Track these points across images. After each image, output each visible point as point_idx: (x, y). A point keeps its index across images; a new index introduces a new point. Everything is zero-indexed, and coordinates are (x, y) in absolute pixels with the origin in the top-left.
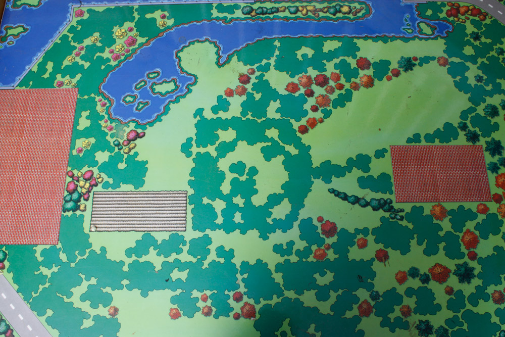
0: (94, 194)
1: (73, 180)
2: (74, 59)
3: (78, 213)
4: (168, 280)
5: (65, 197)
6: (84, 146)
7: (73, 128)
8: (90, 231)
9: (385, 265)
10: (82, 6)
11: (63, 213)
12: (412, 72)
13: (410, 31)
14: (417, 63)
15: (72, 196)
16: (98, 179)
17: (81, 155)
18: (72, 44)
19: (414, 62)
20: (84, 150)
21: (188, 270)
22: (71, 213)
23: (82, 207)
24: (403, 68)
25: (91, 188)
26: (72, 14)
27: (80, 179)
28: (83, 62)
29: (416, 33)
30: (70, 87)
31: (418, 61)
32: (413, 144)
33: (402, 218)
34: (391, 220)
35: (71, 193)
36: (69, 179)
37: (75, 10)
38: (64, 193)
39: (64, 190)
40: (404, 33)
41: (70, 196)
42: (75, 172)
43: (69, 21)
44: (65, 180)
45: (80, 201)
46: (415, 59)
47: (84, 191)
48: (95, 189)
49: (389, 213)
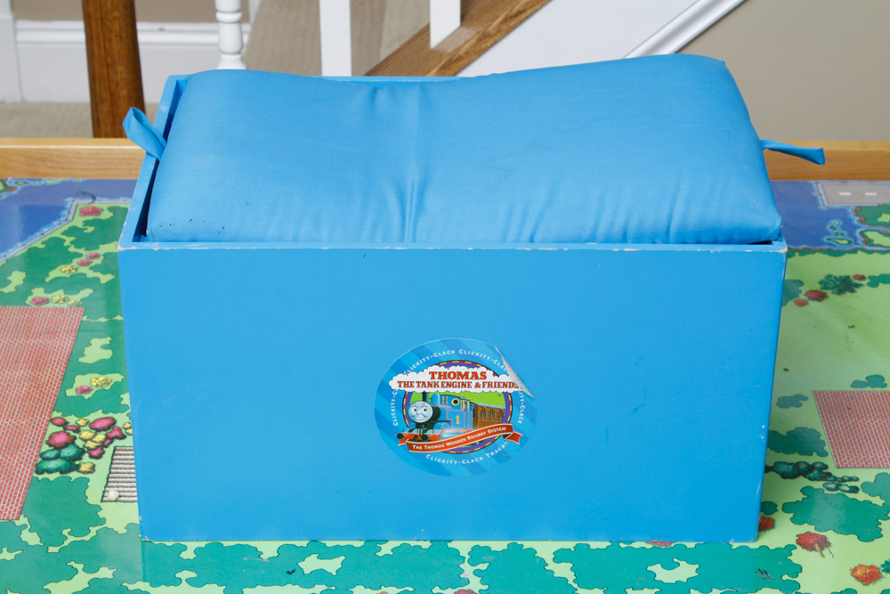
0: (115, 449)
1: (65, 429)
2: (76, 269)
3: (74, 475)
4: (293, 572)
5: (43, 453)
6: (95, 384)
7: (69, 360)
8: (102, 501)
9: (822, 555)
10: (96, 202)
11: (35, 475)
12: (854, 294)
13: (845, 242)
14: (864, 282)
15: (60, 452)
16: (126, 429)
17: (87, 396)
18: (72, 249)
19: (857, 282)
20: (95, 389)
21: (343, 558)
22: (57, 475)
23: (83, 468)
24: (832, 289)
25: (108, 441)
26: (72, 211)
27: (82, 428)
28: (98, 275)
29: (858, 244)
30: (65, 305)
31: (868, 281)
32: (869, 389)
33: (855, 490)
34: (826, 492)
35: (59, 448)
36: (52, 429)
37: (79, 208)
38: (40, 447)
39: (41, 442)
40: (830, 245)
41: (56, 452)
42: (72, 420)
43: (66, 220)
44: (45, 430)
45: (80, 459)
46: (862, 278)
47: (91, 445)
48: (117, 443)
49: (824, 482)
